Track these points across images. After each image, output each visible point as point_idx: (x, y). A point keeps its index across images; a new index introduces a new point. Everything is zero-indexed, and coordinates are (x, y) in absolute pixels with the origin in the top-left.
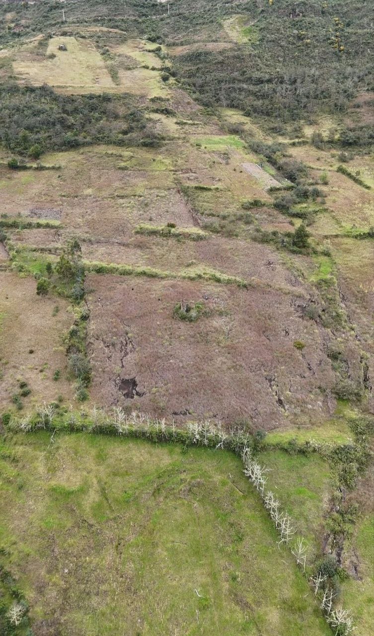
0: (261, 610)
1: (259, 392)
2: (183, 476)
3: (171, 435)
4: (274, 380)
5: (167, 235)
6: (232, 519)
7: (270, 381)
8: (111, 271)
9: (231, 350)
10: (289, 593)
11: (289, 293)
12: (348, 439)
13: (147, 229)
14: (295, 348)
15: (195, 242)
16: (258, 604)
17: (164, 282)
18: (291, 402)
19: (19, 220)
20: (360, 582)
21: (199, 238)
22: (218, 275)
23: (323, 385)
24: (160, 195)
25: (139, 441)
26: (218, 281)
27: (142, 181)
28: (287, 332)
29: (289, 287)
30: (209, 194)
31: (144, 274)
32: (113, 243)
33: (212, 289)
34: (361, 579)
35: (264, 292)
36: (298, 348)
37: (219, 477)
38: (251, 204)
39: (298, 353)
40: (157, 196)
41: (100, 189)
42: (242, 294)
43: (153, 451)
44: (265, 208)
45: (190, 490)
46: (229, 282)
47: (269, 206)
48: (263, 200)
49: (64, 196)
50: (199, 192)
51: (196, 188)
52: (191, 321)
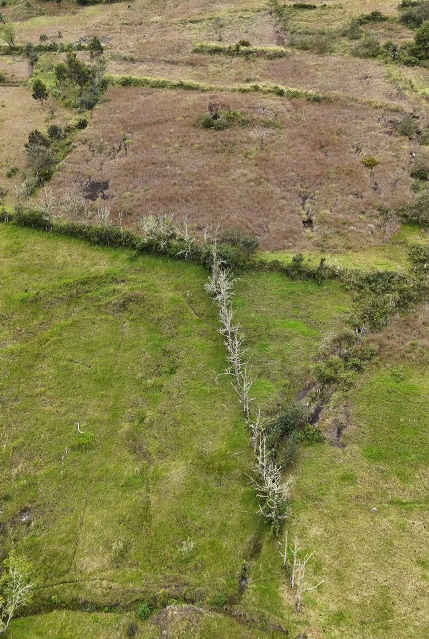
0: (161, 465)
1: (282, 208)
2: (119, 287)
3: (119, 236)
4: (311, 198)
5: (234, 53)
6: (170, 345)
7: (305, 198)
8: (138, 83)
9: (261, 162)
10: (214, 446)
11: (381, 107)
12: (400, 266)
13: (209, 47)
14: (362, 165)
15: (270, 61)
16: (162, 454)
17: (203, 95)
18: (322, 222)
19: (58, 42)
20: (340, 451)
21: (280, 55)
22: (281, 87)
23: (386, 204)
24: (244, 16)
25: (73, 240)
26: (280, 93)
27: (228, 6)
28: (358, 149)
29: (386, 101)
30: (313, 12)
31: (181, 85)
32: (160, 61)
33: (272, 102)
34: (343, 446)
35: (344, 106)
36: (367, 166)
37: (171, 294)
38: (367, 18)
39: (365, 173)
40: (240, 17)
41: (171, 17)
42: (313, 110)
43: (88, 252)
44: (385, 23)
45: (123, 305)
46: (296, 95)
47: (393, 21)
48: (385, 14)
49: (126, 24)
50: (298, 11)
51: (295, 6)
52: (218, 129)
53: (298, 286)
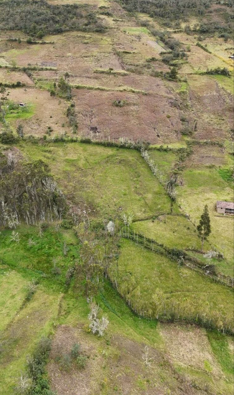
0: (145, 195)
1: (149, 132)
2: (117, 157)
3: (113, 144)
4: (156, 128)
5: (109, 73)
6: (136, 170)
7: (155, 129)
8: (83, 88)
9: (138, 118)
10: (156, 189)
11: (166, 97)
12: (185, 146)
13: (99, 71)
14: (167, 118)
15: (123, 77)
16: (145, 193)
17: (108, 93)
18: (162, 136)
19: (36, 67)
20: (182, 187)
21: (125, 75)
22: (133, 89)
23: (177, 130)
24: (105, 55)
25: (99, 146)
26: (133, 92)
27: (96, 49)
28: (163, 112)
29: (167, 95)
30: (130, 55)
31: (98, 89)
32: (83, 77)
33: (132, 95)
34: (183, 186)
35: (155, 97)
36: (168, 118)
37: (132, 158)
38: (151, 59)
39: (168, 120)
40: (104, 56)
41: (75, 53)
42: (144, 98)
43: (105, 149)
44: (157, 62)
45: (120, 162)
46: (139, 93)
47: (159, 61)
48: (156, 58)
49: (57, 56)
50: (125, 54)
51: (123, 52)
52: (121, 107)
53: (162, 153)
